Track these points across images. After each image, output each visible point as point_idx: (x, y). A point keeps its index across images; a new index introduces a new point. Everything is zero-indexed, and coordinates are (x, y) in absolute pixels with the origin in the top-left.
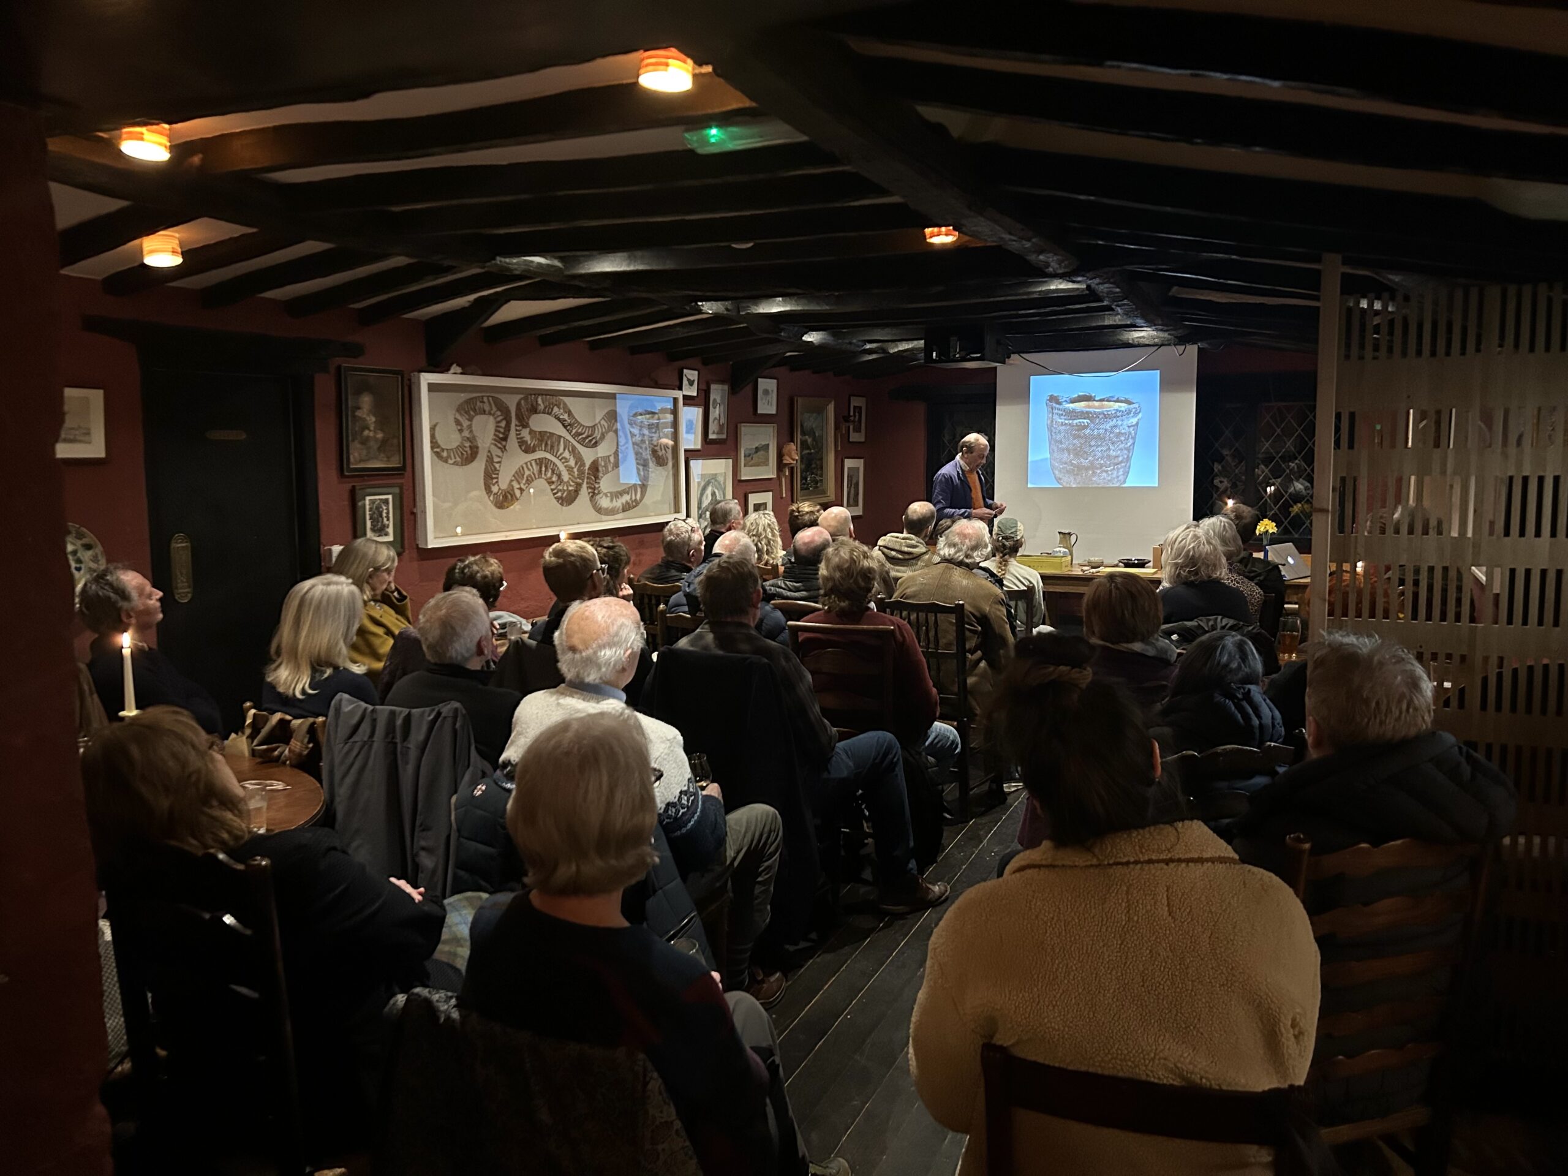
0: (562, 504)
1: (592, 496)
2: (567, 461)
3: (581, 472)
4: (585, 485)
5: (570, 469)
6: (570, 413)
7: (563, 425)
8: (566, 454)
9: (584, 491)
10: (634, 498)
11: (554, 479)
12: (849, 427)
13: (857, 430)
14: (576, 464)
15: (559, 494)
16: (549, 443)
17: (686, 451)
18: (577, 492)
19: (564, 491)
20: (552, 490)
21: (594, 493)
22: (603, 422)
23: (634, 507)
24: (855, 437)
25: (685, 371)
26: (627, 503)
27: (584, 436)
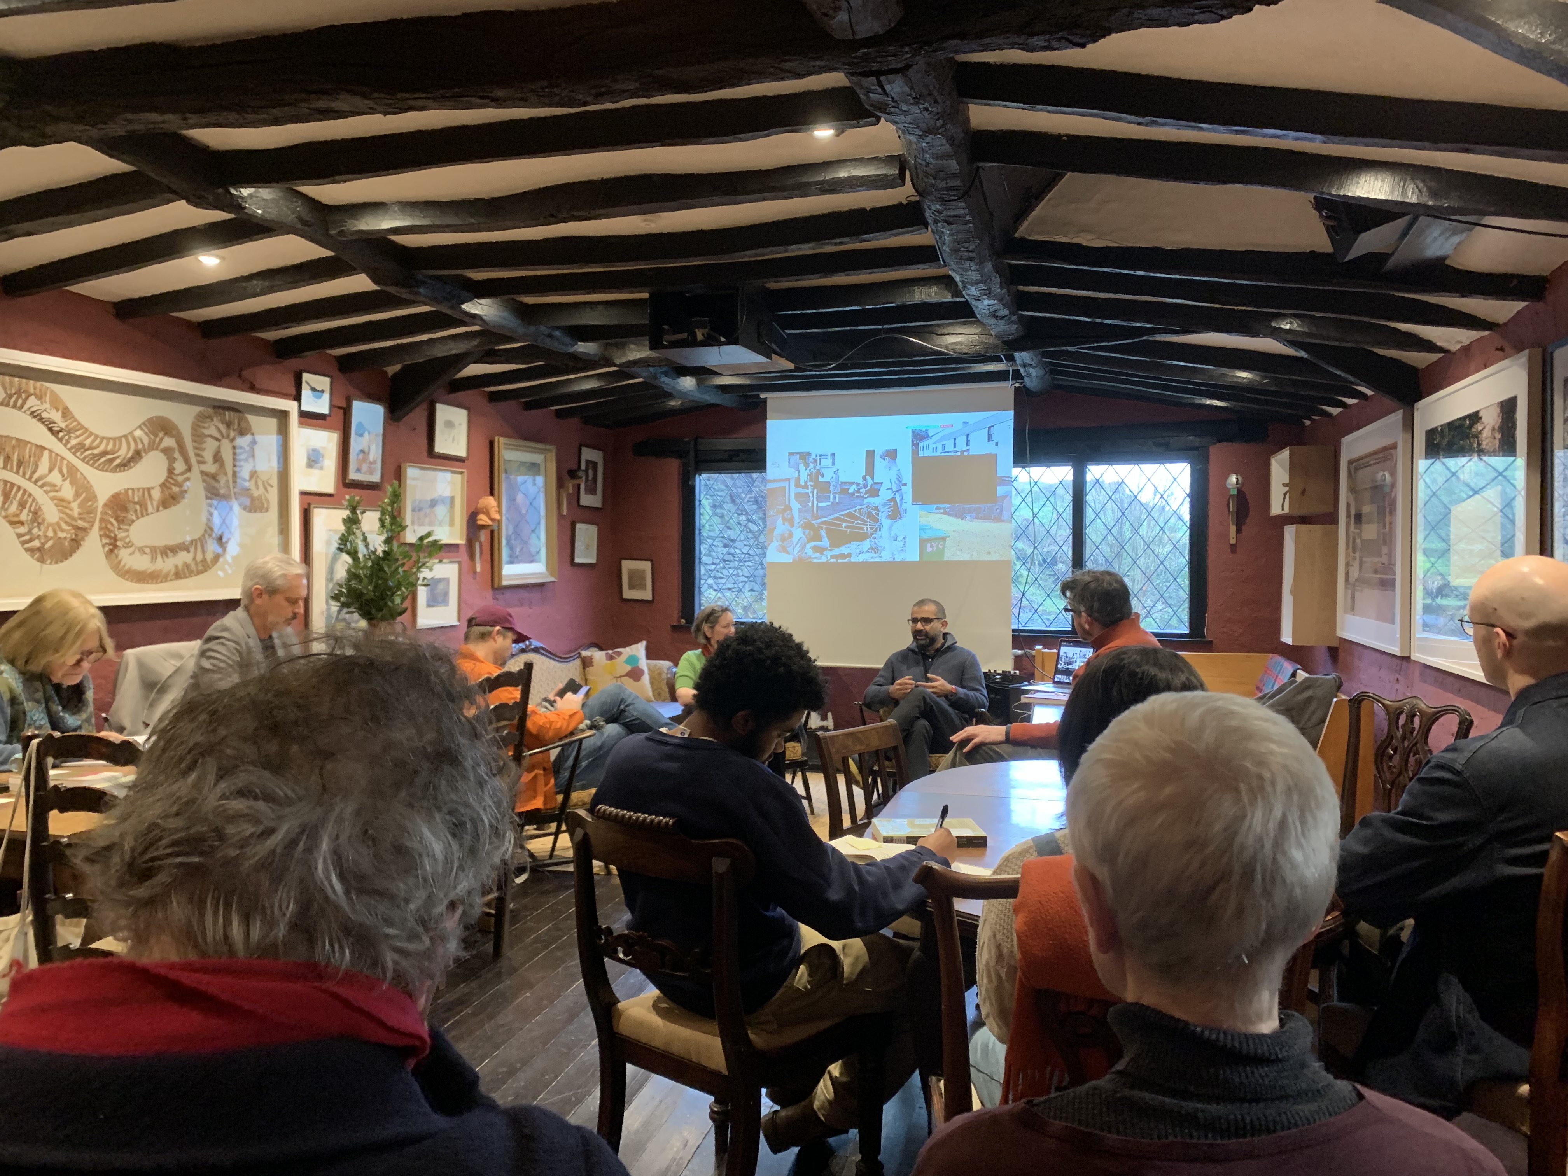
0: (42, 560)
1: (111, 551)
2: (54, 487)
3: (88, 511)
4: (95, 532)
5: (61, 503)
6: (66, 413)
7: (50, 429)
8: (55, 478)
9: (93, 542)
10: (199, 557)
11: (24, 516)
12: (579, 485)
13: (592, 491)
14: (77, 495)
15: (36, 543)
16: (15, 457)
17: (303, 494)
18: (76, 543)
19: (48, 539)
20: (19, 536)
21: (113, 546)
22: (138, 433)
23: (199, 572)
24: (587, 500)
25: (305, 376)
26: (187, 566)
27: (96, 452)
